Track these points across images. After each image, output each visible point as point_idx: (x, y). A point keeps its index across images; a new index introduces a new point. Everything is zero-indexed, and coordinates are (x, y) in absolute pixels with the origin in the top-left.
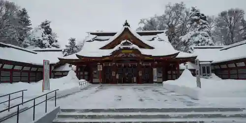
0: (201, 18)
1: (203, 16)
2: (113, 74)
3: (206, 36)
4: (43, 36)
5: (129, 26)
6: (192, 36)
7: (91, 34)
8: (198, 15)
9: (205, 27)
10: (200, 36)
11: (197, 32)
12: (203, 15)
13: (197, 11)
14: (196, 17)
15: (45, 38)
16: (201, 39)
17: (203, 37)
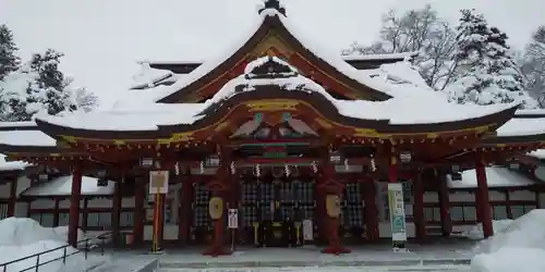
0: (491, 40)
1: (497, 35)
2: (215, 208)
3: (511, 90)
4: (29, 91)
5: (283, 11)
6: (468, 91)
7: (153, 66)
8: (481, 29)
9: (505, 64)
10: (495, 89)
11: (486, 77)
12: (495, 31)
13: (478, 20)
14: (477, 37)
15: (36, 96)
16: (500, 96)
17: (504, 91)
